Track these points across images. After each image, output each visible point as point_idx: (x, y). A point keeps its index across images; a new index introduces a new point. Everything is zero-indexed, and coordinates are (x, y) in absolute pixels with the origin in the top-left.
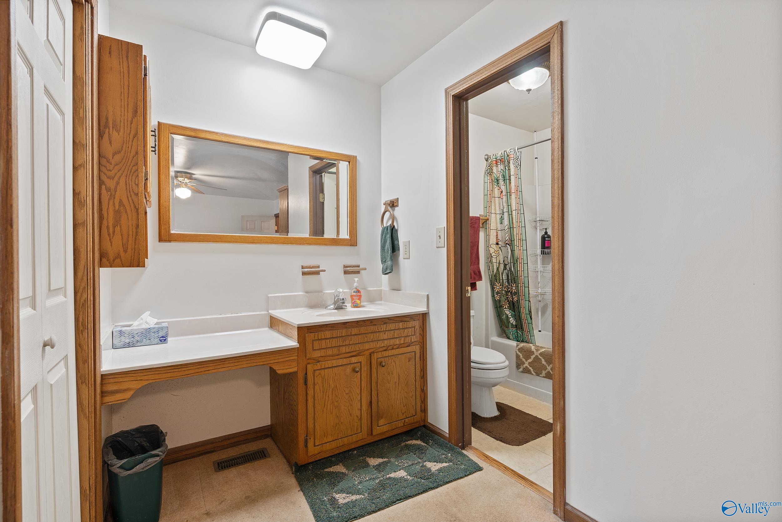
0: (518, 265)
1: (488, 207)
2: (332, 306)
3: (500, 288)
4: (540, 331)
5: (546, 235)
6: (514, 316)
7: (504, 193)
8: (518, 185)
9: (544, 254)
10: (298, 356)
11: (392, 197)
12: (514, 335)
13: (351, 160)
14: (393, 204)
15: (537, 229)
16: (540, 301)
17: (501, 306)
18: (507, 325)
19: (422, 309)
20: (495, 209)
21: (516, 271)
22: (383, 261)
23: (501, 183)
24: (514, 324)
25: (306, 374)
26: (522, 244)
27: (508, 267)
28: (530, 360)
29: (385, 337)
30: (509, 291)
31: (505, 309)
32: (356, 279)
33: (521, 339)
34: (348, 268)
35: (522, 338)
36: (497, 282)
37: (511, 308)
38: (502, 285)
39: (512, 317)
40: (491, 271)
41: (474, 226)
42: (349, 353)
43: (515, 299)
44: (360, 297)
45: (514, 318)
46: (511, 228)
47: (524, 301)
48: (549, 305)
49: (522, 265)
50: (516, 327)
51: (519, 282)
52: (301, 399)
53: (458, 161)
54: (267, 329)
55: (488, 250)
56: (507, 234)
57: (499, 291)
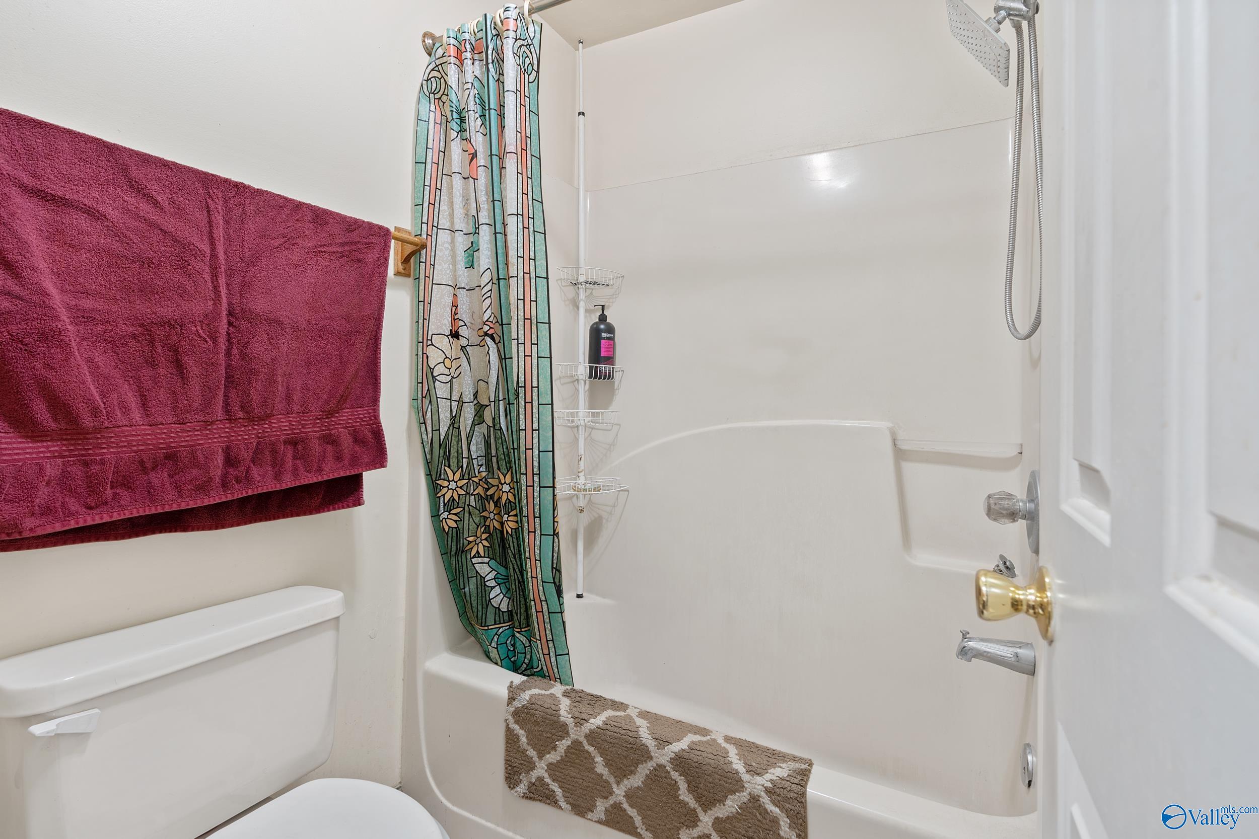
0: (522, 411)
1: (426, 204)
3: (461, 488)
4: (579, 596)
5: (602, 324)
6: (503, 581)
7: (481, 160)
8: (528, 131)
9: (595, 378)
12: (503, 650)
15: (578, 308)
16: (582, 511)
17: (461, 551)
18: (480, 614)
20: (452, 216)
21: (514, 429)
23: (472, 124)
24: (504, 608)
26: (534, 336)
27: (488, 415)
28: (553, 757)
30: (492, 496)
31: (474, 557)
33: (526, 661)
35: (528, 656)
36: (449, 467)
37: (494, 553)
38: (466, 477)
39: (499, 584)
40: (429, 429)
41: (361, 256)
43: (510, 526)
45: (503, 586)
46: (500, 280)
47: (538, 538)
48: (604, 521)
49: (535, 410)
50: (511, 619)
51: (523, 471)
55: (420, 353)
56: (488, 301)
57: (456, 499)
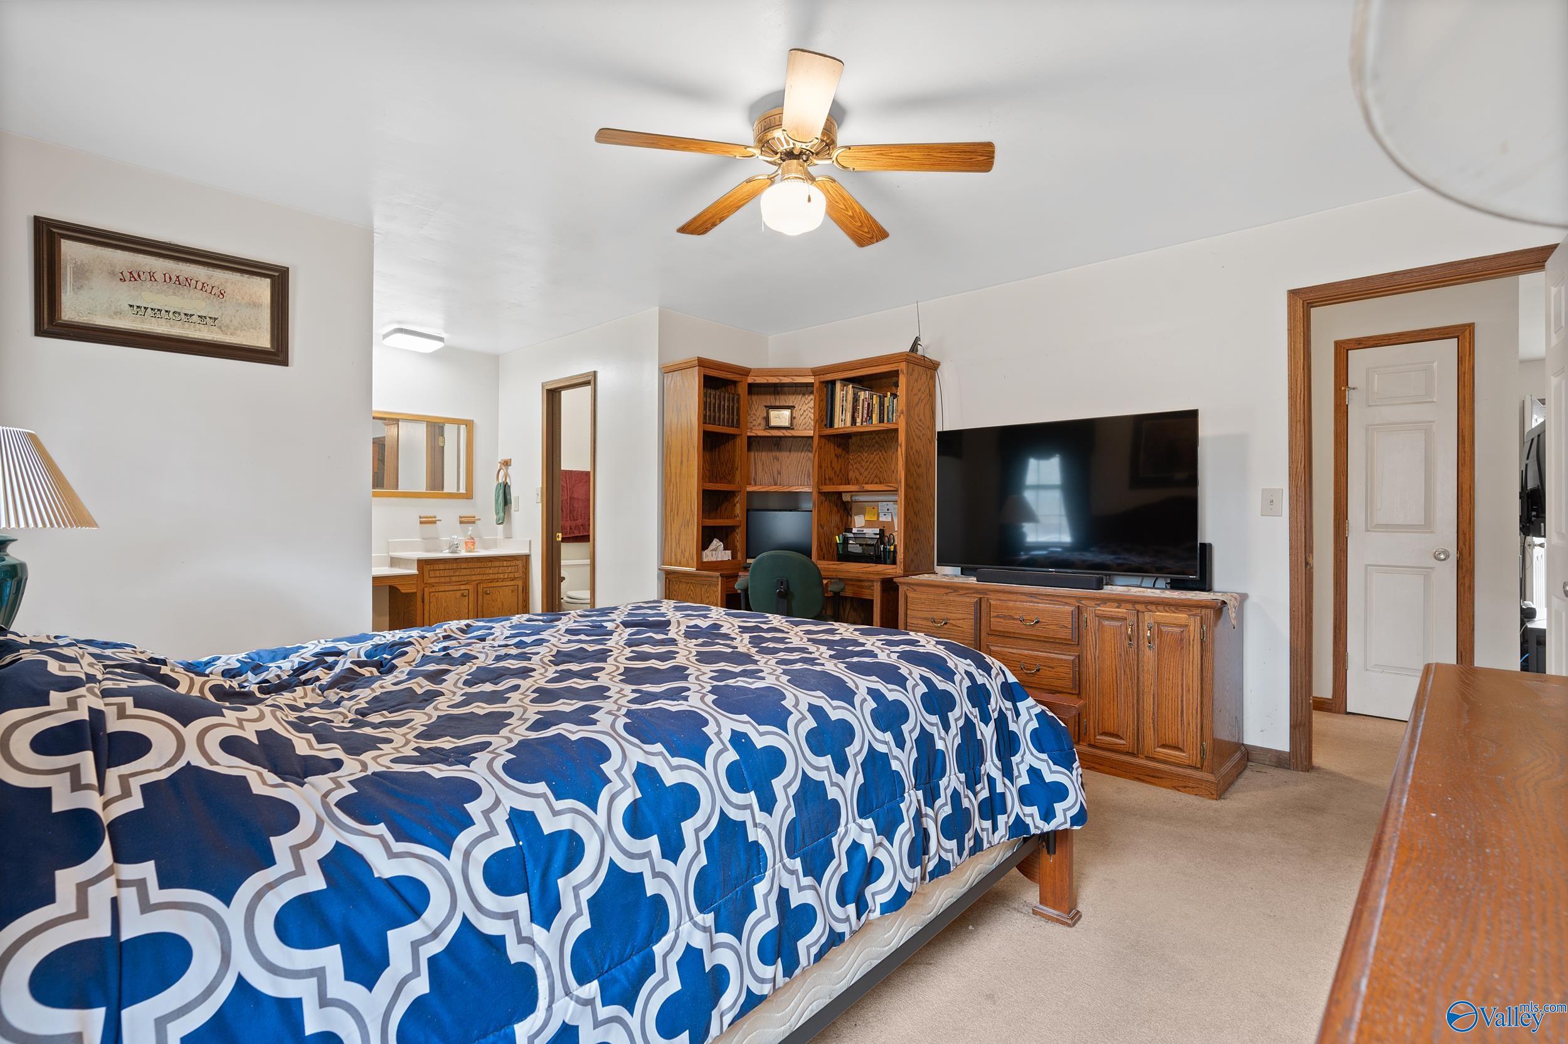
2: (447, 551)
10: (417, 581)
11: (507, 458)
13: (469, 424)
14: (507, 463)
19: (525, 551)
22: (497, 513)
25: (423, 594)
29: (491, 572)
32: (470, 528)
34: (463, 519)
42: (459, 582)
44: (474, 543)
52: (419, 612)
53: (551, 438)
54: (388, 568)
